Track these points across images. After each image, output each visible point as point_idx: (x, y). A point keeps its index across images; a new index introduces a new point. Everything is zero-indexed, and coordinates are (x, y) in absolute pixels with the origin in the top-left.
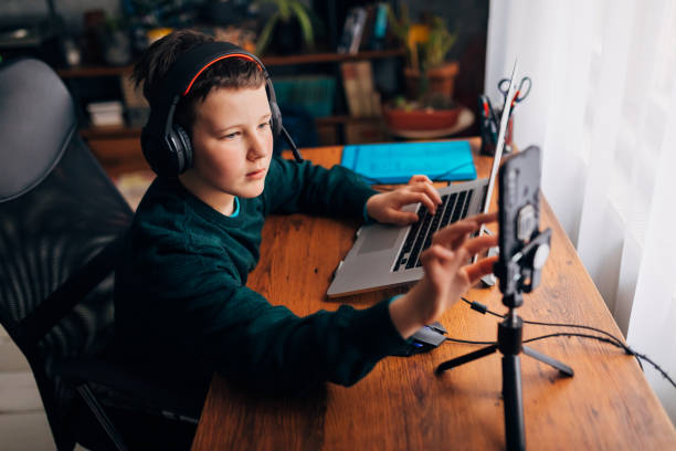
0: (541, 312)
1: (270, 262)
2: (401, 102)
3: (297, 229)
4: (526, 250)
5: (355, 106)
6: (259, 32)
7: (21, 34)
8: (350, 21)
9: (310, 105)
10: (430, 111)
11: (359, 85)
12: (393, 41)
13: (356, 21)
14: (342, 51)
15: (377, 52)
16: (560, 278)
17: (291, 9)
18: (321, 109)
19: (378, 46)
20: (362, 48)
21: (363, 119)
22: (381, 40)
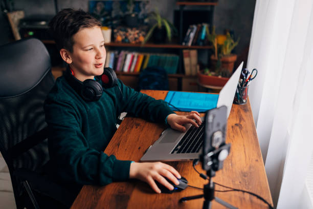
0: (236, 183)
1: (120, 141)
2: (207, 71)
3: (137, 128)
4: (216, 152)
5: (187, 70)
6: (147, 31)
7: (43, 23)
8: (189, 31)
9: (167, 68)
10: (220, 77)
11: (191, 61)
12: (208, 42)
13: (191, 31)
14: (184, 44)
15: (201, 46)
16: (250, 167)
17: (163, 23)
18: (172, 70)
19: (201, 43)
20: (193, 44)
21: (191, 76)
22: (203, 41)
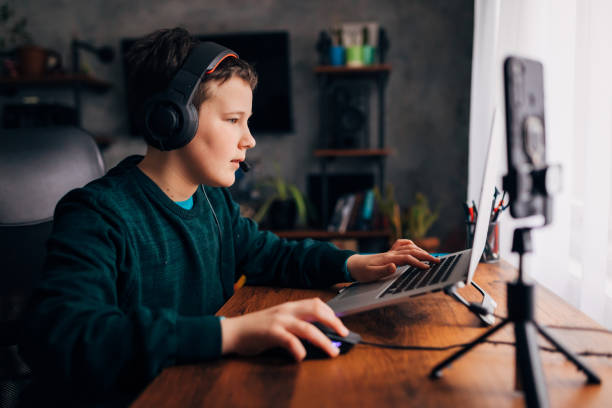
8: (340, 203)
13: (345, 204)
14: (331, 229)
15: (364, 231)
17: (289, 192)
19: (364, 227)
20: (349, 228)
22: (368, 222)
